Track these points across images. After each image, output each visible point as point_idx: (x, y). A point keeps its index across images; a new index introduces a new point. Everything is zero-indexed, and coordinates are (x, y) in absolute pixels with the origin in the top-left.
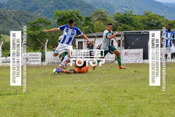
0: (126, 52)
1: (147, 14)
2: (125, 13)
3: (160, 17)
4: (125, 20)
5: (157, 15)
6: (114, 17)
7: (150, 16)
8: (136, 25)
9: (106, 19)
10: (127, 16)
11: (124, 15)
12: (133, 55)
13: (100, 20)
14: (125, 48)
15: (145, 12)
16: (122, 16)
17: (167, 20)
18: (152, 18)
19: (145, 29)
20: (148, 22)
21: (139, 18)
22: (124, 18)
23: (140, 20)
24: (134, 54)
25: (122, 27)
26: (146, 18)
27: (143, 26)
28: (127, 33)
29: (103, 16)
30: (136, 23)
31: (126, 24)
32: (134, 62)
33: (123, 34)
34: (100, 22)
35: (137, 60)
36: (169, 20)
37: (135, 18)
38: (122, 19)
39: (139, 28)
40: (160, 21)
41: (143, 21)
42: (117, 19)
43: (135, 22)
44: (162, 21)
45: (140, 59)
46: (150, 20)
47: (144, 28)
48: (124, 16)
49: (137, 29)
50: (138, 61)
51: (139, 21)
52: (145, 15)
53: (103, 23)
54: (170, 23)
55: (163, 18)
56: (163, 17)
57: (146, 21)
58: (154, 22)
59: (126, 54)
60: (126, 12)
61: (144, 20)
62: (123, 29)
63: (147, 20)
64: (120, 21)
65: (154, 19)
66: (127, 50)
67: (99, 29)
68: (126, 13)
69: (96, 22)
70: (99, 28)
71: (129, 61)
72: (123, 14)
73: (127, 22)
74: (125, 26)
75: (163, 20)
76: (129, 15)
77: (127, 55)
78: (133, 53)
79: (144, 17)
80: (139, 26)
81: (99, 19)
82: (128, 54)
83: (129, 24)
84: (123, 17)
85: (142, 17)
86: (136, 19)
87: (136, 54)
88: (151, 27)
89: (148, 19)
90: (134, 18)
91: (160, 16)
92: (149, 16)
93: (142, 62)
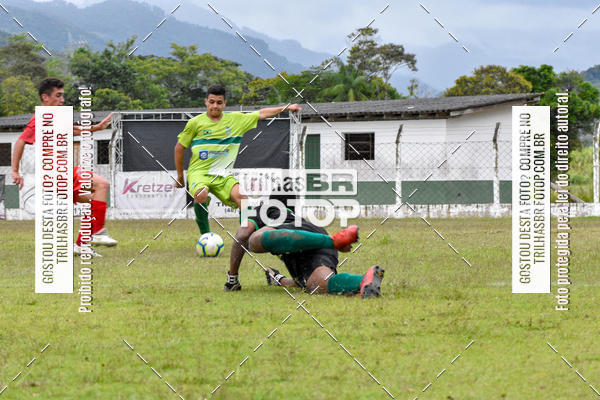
0: (129, 182)
1: (181, 56)
2: (106, 51)
3: (226, 65)
4: (106, 72)
5: (216, 59)
6: (67, 63)
7: (191, 63)
8: (144, 92)
9: (43, 70)
10: (114, 60)
11: (102, 57)
12: (151, 193)
13: (23, 73)
14: (126, 169)
15: (174, 46)
16: (94, 61)
17: (249, 77)
18: (199, 70)
19: (175, 104)
20: (185, 83)
21: (154, 66)
22: (102, 66)
23: (157, 75)
24: (156, 188)
25: (99, 96)
26: (176, 67)
27: (166, 95)
28: (132, 116)
29: (35, 59)
30: (144, 85)
31: (110, 88)
32: (158, 217)
33: (119, 118)
34: (23, 79)
35: (165, 208)
36: (255, 73)
37: (142, 67)
38: (95, 71)
39: (152, 101)
40: (225, 78)
41: (169, 79)
42: (80, 69)
43: (142, 79)
44: (233, 80)
45: (177, 207)
46: (190, 76)
47: (171, 101)
48: (103, 61)
49: (146, 105)
50: (170, 210)
51: (154, 77)
52: (174, 57)
53: (31, 83)
54: (264, 87)
55: (235, 68)
56: (237, 65)
57: (179, 80)
58: (204, 82)
59: (128, 188)
60: (112, 46)
61: (170, 73)
62: (101, 105)
63: (182, 75)
64: (88, 76)
65: (206, 69)
66: (132, 176)
67: (18, 104)
68: (111, 50)
69: (9, 80)
70: (19, 100)
71: (140, 211)
72: (101, 54)
73: (114, 80)
74: (108, 93)
75: (234, 75)
76: (121, 56)
77: (133, 191)
78: (153, 186)
79: (172, 63)
80: (153, 96)
81: (19, 70)
82: (135, 187)
83: (121, 89)
84: (100, 64)
85: (164, 63)
86: (145, 71)
87: (163, 189)
88: (193, 99)
89: (185, 70)
90: (136, 70)
91: (227, 62)
92: (187, 60)
93: (184, 216)
